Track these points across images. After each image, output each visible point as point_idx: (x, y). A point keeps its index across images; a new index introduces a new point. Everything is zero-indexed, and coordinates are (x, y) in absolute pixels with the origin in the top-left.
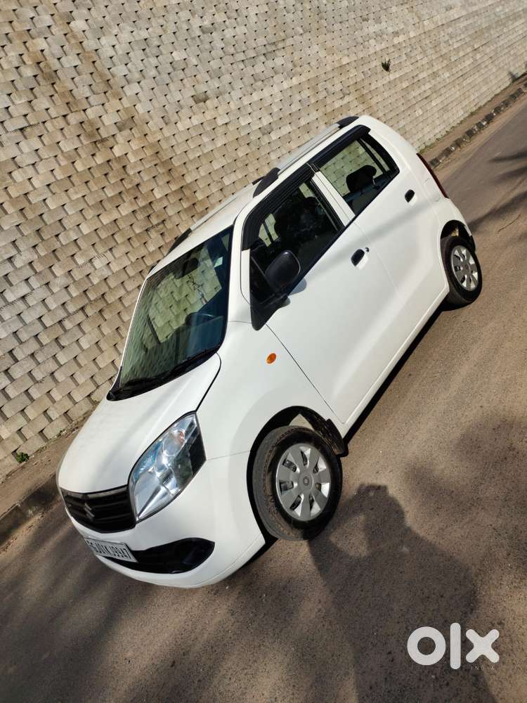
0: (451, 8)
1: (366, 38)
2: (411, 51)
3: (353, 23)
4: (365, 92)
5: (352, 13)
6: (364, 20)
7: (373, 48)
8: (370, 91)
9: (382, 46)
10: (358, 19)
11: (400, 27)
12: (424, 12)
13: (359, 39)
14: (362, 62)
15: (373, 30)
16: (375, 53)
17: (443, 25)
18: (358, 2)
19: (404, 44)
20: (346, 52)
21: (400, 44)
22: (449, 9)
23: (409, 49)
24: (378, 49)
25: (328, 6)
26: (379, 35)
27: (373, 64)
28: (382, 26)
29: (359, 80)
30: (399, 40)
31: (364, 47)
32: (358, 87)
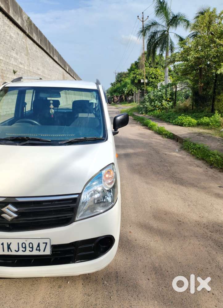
0: (39, 70)
1: (11, 56)
2: (23, 73)
3: (9, 47)
4: (4, 75)
5: (9, 43)
6: (13, 49)
7: (12, 61)
8: (6, 77)
9: (16, 64)
10: (11, 47)
11: (23, 62)
12: (31, 64)
13: (9, 55)
14: (7, 64)
15: (14, 55)
16: (12, 64)
17: (35, 73)
18: (13, 41)
19: (22, 69)
20: (3, 55)
21: (21, 68)
22: (38, 69)
23: (23, 72)
24: (14, 64)
25: (3, 33)
26: (16, 59)
27: (11, 68)
28: (18, 57)
29: (4, 69)
30: (21, 66)
31: (9, 59)
32: (3, 72)
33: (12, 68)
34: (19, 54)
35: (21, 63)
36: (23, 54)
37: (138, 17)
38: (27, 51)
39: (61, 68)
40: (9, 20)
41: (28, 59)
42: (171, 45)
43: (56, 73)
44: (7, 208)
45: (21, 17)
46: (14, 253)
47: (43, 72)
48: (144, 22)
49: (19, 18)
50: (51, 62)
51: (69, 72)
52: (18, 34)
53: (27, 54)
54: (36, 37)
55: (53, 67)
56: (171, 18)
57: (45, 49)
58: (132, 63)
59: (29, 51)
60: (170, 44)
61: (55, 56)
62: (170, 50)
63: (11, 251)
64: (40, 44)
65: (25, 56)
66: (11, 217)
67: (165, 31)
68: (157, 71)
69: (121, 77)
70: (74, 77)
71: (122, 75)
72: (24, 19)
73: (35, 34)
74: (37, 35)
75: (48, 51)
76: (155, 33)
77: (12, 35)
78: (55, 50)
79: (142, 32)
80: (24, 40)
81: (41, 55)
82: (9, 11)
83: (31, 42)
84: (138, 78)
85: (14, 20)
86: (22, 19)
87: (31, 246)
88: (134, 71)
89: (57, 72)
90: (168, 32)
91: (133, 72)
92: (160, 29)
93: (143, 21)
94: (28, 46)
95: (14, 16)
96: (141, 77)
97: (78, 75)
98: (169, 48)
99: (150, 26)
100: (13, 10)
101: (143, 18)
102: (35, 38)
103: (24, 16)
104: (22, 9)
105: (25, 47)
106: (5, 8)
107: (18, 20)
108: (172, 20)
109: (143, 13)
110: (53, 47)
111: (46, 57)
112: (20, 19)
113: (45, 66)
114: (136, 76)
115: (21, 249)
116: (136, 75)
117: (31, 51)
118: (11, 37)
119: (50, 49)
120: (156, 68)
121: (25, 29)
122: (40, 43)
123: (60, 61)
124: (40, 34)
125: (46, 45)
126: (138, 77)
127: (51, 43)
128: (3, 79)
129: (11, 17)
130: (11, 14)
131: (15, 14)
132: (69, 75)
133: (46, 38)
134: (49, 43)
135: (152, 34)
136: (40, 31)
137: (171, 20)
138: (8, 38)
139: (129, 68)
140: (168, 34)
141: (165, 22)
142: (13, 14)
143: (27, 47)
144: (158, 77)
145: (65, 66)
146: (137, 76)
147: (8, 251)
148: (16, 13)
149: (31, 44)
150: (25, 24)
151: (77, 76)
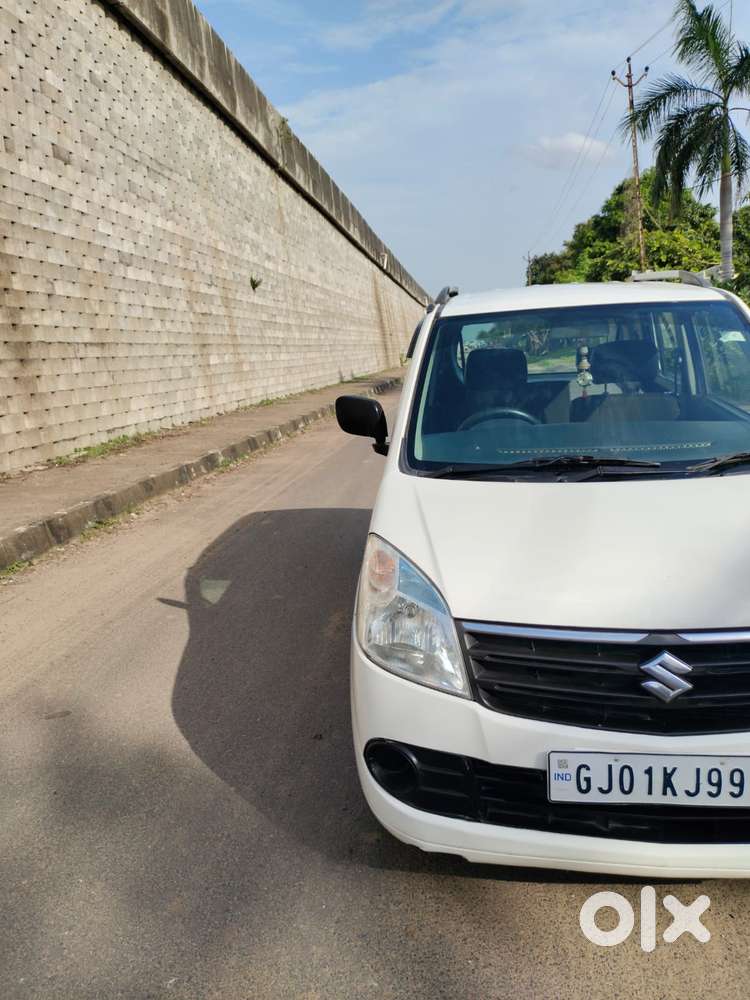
1: (244, 239)
2: (276, 286)
3: (237, 213)
4: (230, 296)
5: (238, 201)
6: (246, 218)
7: (247, 254)
8: (235, 299)
9: (255, 259)
10: (242, 212)
11: (273, 253)
12: (293, 256)
13: (238, 234)
14: (235, 261)
15: (251, 235)
16: (248, 262)
17: (304, 282)
18: (246, 195)
19: (272, 274)
20: (224, 238)
21: (269, 270)
22: (311, 270)
23: (275, 283)
24: (251, 260)
25: (220, 173)
26: (255, 246)
27: (244, 272)
28: (259, 239)
29: (228, 278)
30: (269, 265)
31: (240, 246)
32: (226, 286)
33: (246, 274)
34: (262, 231)
35: (269, 257)
36: (272, 231)
37: (613, 73)
38: (282, 218)
39: (367, 262)
40: (233, 134)
41: (286, 242)
42: (736, 148)
43: (356, 276)
44: (660, 665)
45: (265, 119)
46: (682, 800)
47: (324, 277)
48: (634, 88)
49: (260, 125)
50: (342, 246)
51: (389, 271)
52: (257, 171)
53: (282, 229)
54: (302, 175)
55: (348, 258)
56: (734, 62)
57: (326, 207)
58: (577, 224)
59: (287, 220)
60: (733, 146)
61: (352, 225)
62: (733, 167)
63: (674, 794)
64: (312, 195)
65: (278, 235)
66: (673, 690)
67: (713, 107)
68: (676, 240)
69: (543, 269)
70: (404, 284)
71: (549, 265)
72: (272, 125)
73: (300, 165)
74: (304, 167)
75: (333, 214)
76: (681, 118)
77: (244, 176)
78: (352, 207)
79: (633, 118)
80: (272, 189)
81: (317, 228)
82: (234, 109)
83: (289, 191)
84: (612, 269)
85: (246, 131)
86: (267, 126)
87: (737, 779)
88: (591, 246)
89: (358, 274)
90: (724, 108)
91: (591, 250)
92: (697, 101)
93: (630, 86)
94: (282, 204)
95: (247, 119)
96: (624, 262)
97: (413, 276)
98: (729, 160)
99: (663, 97)
100: (243, 105)
101: (629, 76)
102: (299, 178)
103: (271, 118)
104: (265, 99)
105: (277, 207)
106: (227, 101)
107: (256, 131)
108: (738, 68)
109: (629, 60)
110: (345, 199)
111: (329, 232)
112: (261, 128)
113: (327, 258)
114: (604, 264)
115: (705, 787)
116: (605, 258)
117: (292, 217)
118: (240, 182)
119: (337, 207)
120: (672, 229)
121: (274, 156)
122: (314, 192)
123: (366, 239)
124: (311, 165)
125: (327, 195)
126: (612, 265)
127: (341, 189)
128: (226, 307)
129: (240, 124)
130: (240, 117)
131: (249, 115)
132: (390, 280)
133: (326, 174)
134: (336, 189)
135: (672, 121)
136: (311, 157)
137: (735, 67)
138: (235, 185)
139: (570, 239)
140: (726, 115)
141: (715, 77)
142: (245, 114)
143: (280, 208)
144: (681, 256)
145: (378, 255)
146: (610, 262)
147: (665, 793)
148: (251, 111)
149: (290, 196)
150: (275, 142)
151: (411, 279)
